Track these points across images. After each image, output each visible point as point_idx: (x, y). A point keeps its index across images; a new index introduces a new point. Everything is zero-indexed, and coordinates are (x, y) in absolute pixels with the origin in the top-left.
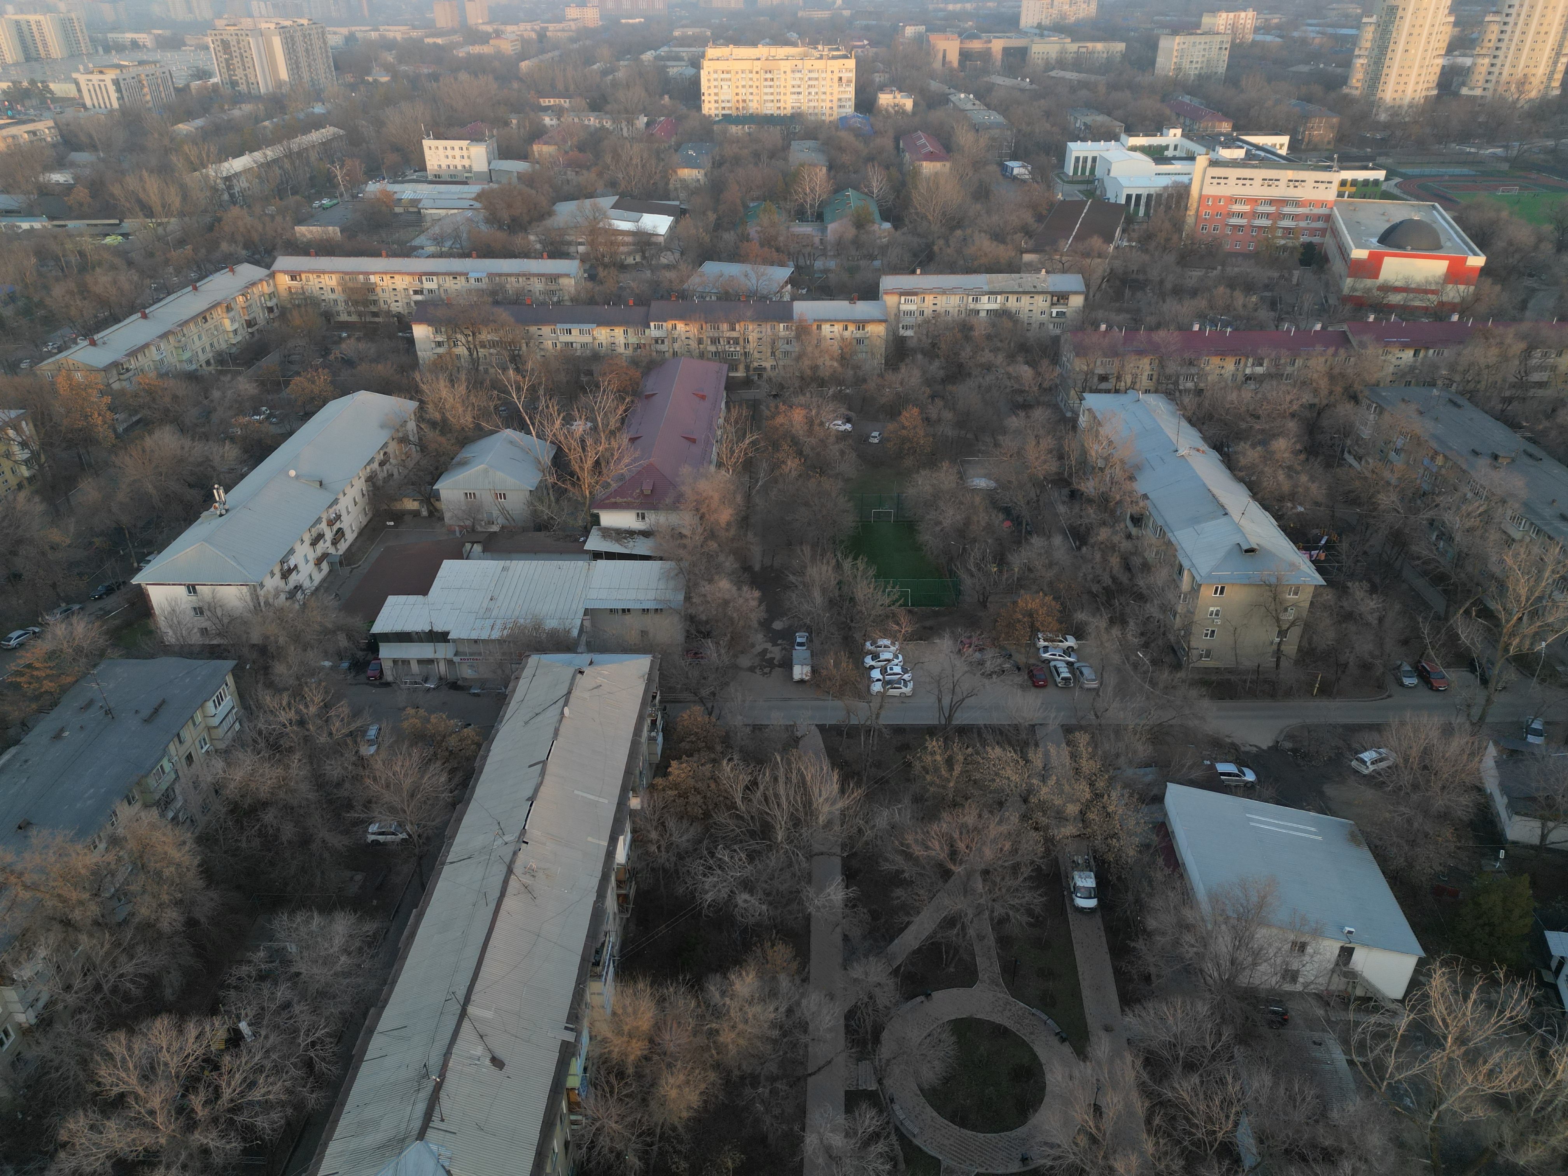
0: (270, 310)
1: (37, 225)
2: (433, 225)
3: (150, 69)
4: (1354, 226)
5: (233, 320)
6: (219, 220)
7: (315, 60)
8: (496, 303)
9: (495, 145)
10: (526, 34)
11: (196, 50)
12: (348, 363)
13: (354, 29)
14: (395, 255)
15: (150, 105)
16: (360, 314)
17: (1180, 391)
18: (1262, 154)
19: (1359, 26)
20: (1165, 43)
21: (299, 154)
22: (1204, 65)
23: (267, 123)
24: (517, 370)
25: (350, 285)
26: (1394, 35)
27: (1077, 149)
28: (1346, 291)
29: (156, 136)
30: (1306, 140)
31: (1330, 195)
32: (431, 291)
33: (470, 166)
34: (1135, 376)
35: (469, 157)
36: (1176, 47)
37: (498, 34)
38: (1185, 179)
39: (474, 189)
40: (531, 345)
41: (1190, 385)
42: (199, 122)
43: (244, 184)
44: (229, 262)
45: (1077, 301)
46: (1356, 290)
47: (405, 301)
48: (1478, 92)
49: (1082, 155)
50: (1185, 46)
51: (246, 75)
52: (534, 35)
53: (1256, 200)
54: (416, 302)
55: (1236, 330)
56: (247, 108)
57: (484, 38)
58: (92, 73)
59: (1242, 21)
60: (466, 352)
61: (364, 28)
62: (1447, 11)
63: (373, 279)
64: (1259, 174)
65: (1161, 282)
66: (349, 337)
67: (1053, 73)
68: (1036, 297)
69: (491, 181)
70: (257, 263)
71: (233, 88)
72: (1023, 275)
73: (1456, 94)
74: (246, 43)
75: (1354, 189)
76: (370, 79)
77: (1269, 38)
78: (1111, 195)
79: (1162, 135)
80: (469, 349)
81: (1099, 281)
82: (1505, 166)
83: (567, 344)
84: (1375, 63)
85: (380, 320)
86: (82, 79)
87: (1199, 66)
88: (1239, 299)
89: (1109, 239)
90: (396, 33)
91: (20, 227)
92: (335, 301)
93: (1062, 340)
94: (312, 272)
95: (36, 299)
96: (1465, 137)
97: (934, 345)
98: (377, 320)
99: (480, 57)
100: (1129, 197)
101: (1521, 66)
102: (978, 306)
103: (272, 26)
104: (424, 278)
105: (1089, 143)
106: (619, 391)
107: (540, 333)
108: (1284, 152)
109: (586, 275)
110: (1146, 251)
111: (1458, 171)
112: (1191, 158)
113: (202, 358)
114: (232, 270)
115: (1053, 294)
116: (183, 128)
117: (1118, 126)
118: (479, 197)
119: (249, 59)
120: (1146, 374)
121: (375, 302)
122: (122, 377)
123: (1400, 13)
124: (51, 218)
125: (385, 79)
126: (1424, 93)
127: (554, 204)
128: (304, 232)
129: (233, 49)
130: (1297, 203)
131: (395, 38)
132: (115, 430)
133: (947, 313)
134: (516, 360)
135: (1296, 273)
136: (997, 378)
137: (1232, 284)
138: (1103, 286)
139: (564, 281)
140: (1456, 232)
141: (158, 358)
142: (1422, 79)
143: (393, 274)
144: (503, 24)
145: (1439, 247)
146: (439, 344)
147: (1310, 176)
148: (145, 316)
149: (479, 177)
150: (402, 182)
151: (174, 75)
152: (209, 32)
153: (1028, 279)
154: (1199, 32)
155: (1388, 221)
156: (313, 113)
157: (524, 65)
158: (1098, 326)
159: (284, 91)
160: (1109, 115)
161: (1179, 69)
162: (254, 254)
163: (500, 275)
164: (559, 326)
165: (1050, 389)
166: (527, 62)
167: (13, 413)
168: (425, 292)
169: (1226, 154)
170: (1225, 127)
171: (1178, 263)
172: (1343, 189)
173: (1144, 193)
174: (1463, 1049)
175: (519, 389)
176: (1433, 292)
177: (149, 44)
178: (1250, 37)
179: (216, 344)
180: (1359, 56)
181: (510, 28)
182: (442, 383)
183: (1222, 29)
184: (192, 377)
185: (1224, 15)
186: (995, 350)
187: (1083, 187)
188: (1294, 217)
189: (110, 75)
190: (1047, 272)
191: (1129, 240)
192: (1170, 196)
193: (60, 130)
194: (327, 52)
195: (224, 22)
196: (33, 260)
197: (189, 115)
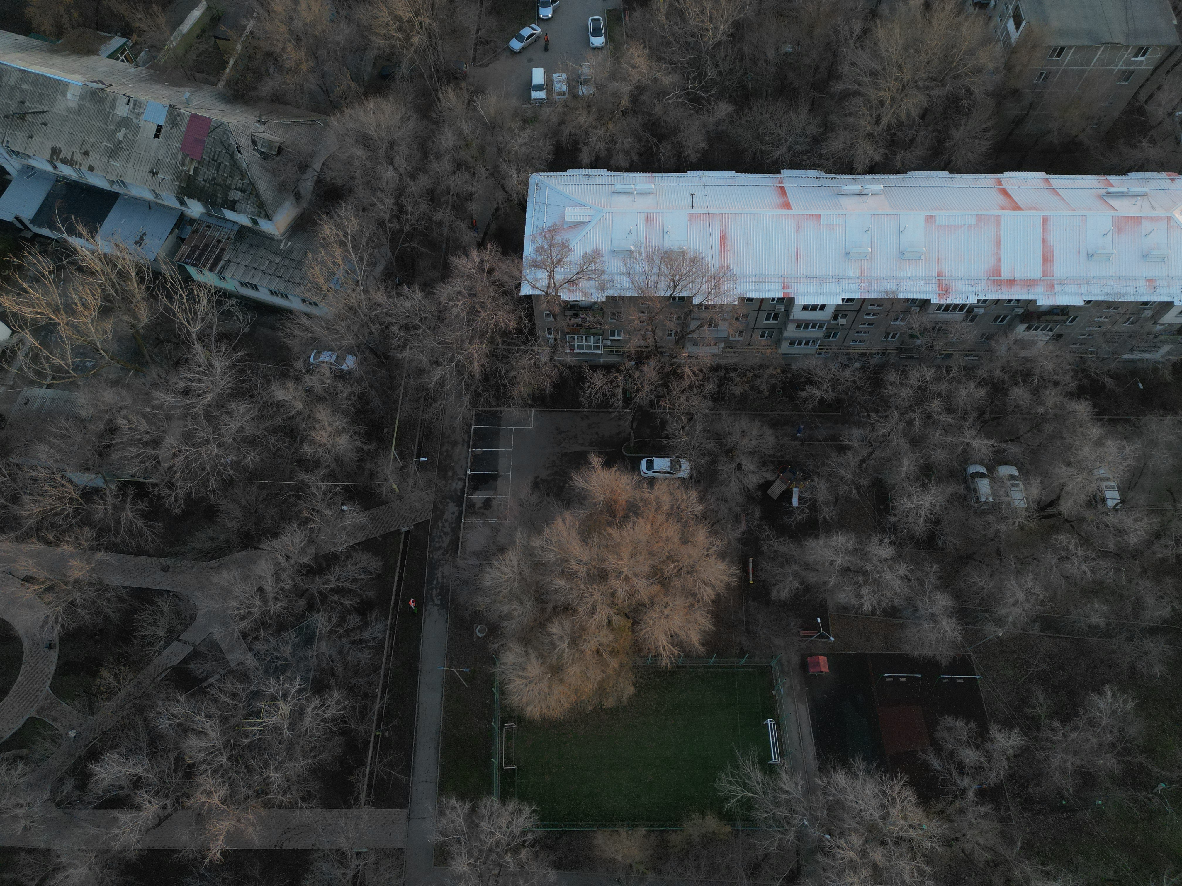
174: (62, 312)
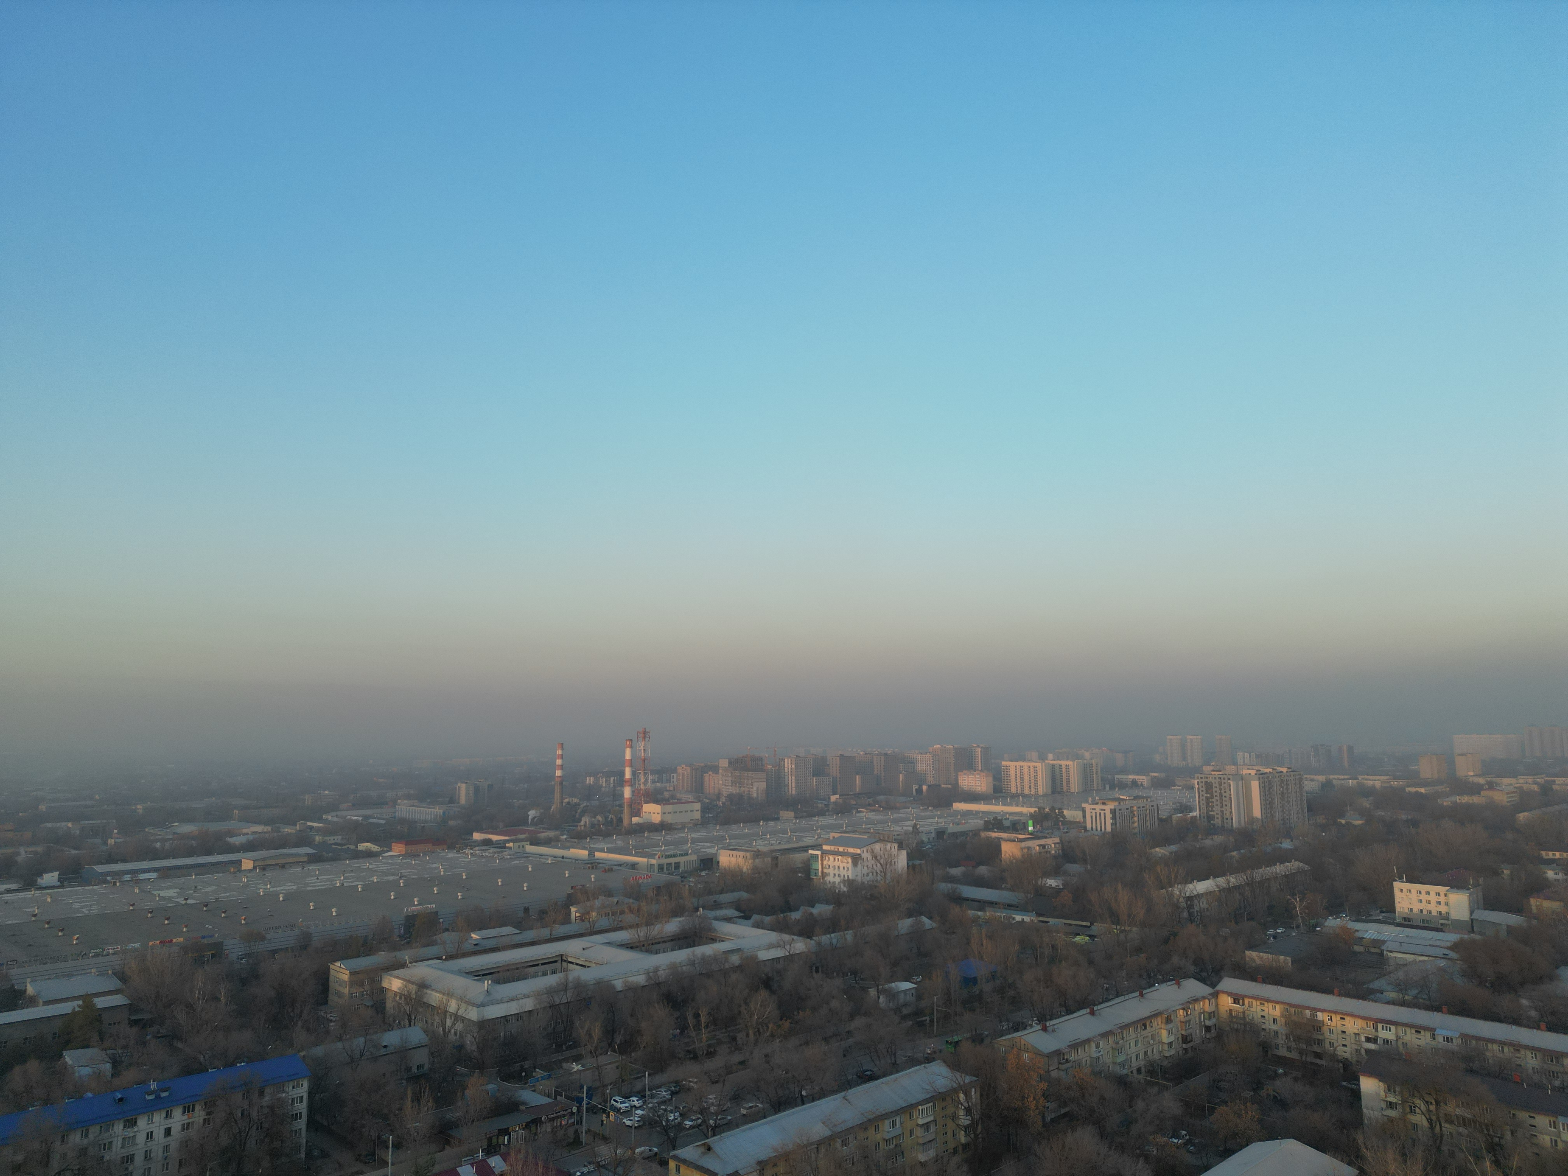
0: (1208, 1029)
1: (1027, 919)
2: (1396, 970)
3: (1141, 803)
5: (1170, 1032)
6: (1175, 935)
7: (1289, 802)
8: (1471, 1071)
9: (1480, 894)
10: (1525, 787)
11: (1183, 789)
12: (1281, 1103)
13: (1331, 777)
14: (1348, 995)
15: (1136, 831)
16: (1301, 1052)
21: (1261, 883)
23: (1234, 853)
24: (1496, 1163)
25: (1295, 1018)
29: (1135, 856)
32: (1387, 1042)
33: (1447, 913)
35: (1447, 904)
37: (1491, 786)
39: (1452, 937)
40: (1519, 1135)
42: (1174, 848)
43: (1204, 905)
44: (1176, 976)
47: (1355, 1047)
51: (1222, 812)
52: (1536, 788)
54: (1368, 1051)
56: (1218, 839)
57: (1475, 789)
58: (1097, 804)
60: (1425, 1123)
61: (1342, 777)
63: (1320, 1016)
66: (1285, 1074)
69: (1473, 932)
70: (1202, 980)
71: (1209, 821)
74: (1226, 786)
76: (1343, 822)
80: (1430, 1121)
85: (1323, 1062)
86: (1088, 807)
90: (1376, 782)
91: (1014, 919)
92: (1276, 1033)
94: (1255, 998)
95: (1010, 981)
98: (1318, 1061)
99: (1470, 807)
103: (1253, 772)
104: (1380, 1026)
107: (1533, 1122)
113: (1135, 1064)
114: (1178, 984)
116: (1159, 851)
118: (1455, 947)
119: (1228, 799)
121: (1320, 1042)
122: (1061, 1066)
124: (1039, 914)
125: (1359, 822)
127: (1557, 967)
129: (1214, 790)
131: (1374, 786)
132: (1043, 1118)
134: (1496, 1149)
141: (1095, 1055)
143: (1343, 1015)
144: (1498, 776)
146: (1391, 1105)
148: (1092, 1013)
149: (1457, 926)
150: (1366, 921)
151: (1160, 808)
152: (1196, 775)
156: (1280, 848)
157: (1522, 816)
159: (1255, 827)
162: (1202, 971)
163: (1478, 1039)
164: (1561, 1119)
166: (1526, 813)
167: (968, 1079)
168: (1380, 1041)
177: (1145, 784)
179: (1150, 1053)
181: (1506, 781)
182: (1391, 1155)
184: (1122, 1082)
189: (1111, 806)
193: (1063, 846)
194: (1301, 795)
195: (1210, 768)
196: (1017, 947)
197: (1166, 841)
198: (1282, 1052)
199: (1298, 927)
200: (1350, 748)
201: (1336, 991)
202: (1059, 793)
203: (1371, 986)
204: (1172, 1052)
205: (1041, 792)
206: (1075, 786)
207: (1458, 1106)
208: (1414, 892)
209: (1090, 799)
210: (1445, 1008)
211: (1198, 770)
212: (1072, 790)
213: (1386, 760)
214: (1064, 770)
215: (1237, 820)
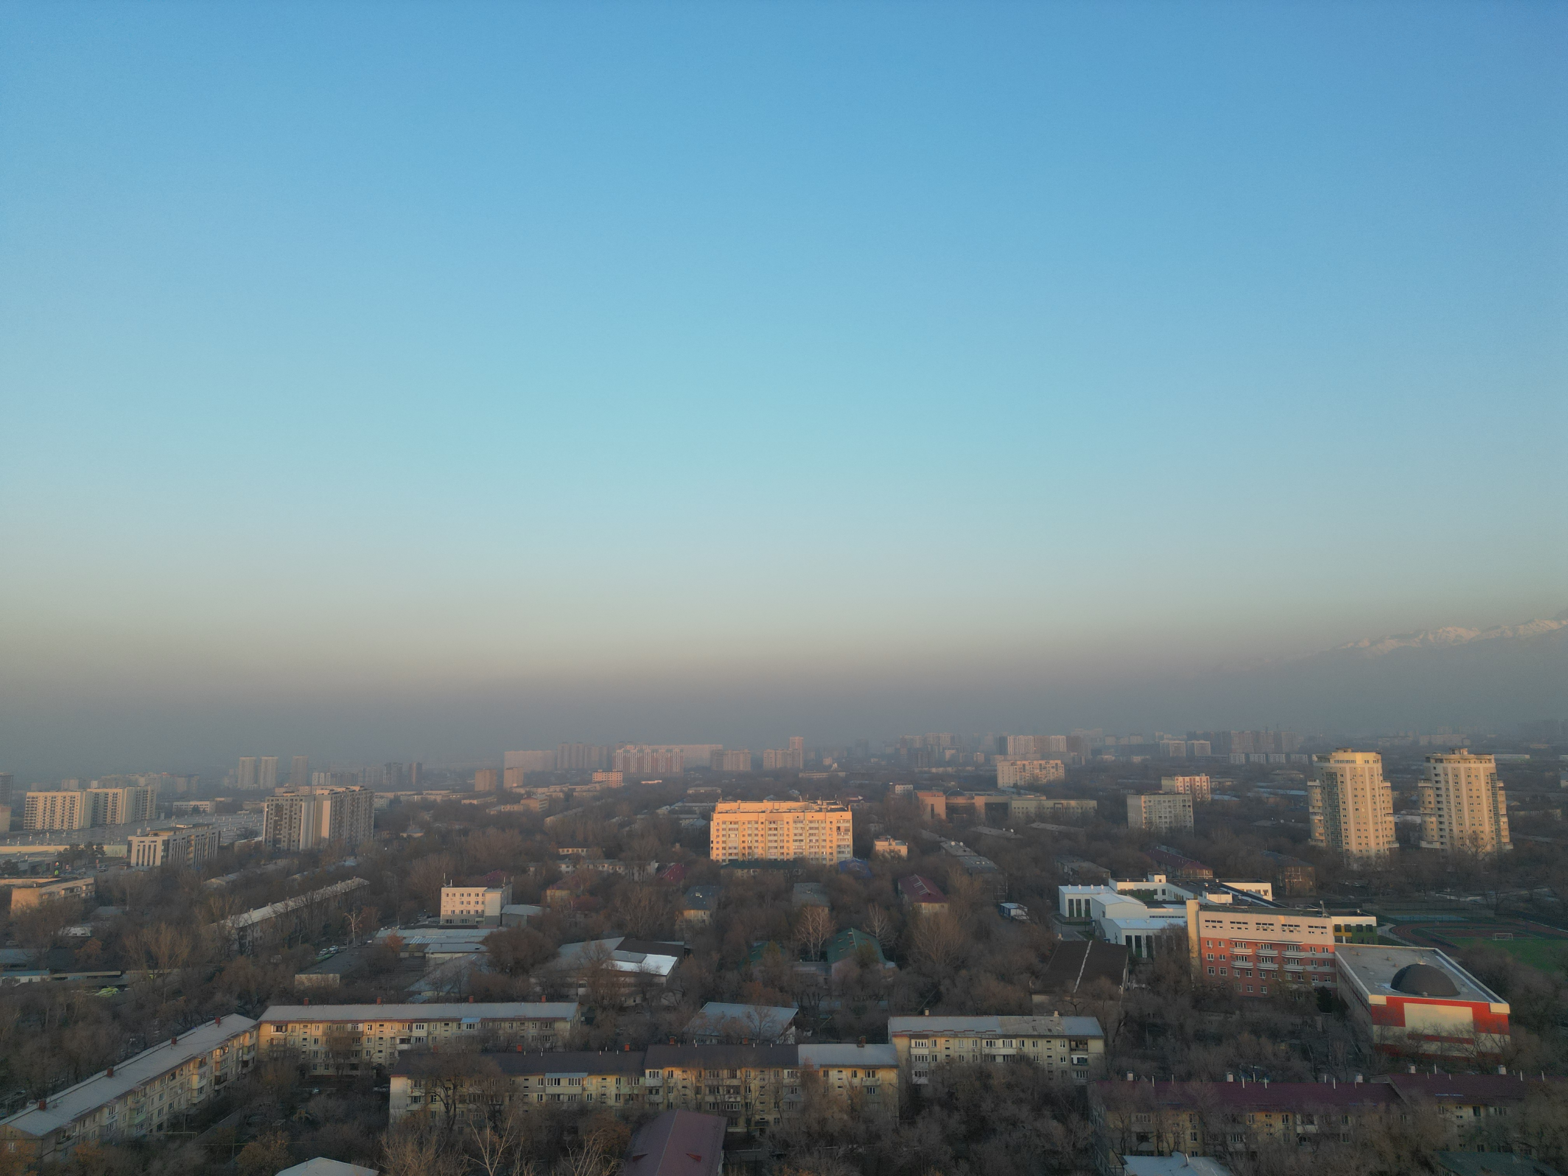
0: (245, 1064)
1: (36, 979)
2: (435, 970)
3: (200, 831)
4: (1363, 971)
5: (202, 1076)
6: (221, 970)
7: (357, 820)
8: (485, 1051)
9: (511, 891)
10: (554, 794)
11: (250, 813)
12: (312, 1123)
13: (399, 793)
14: (390, 1002)
15: (191, 862)
16: (338, 1067)
17: (1231, 1154)
18: (1250, 899)
19: (1306, 788)
20: (1131, 801)
21: (320, 903)
22: (1173, 820)
23: (297, 876)
24: (495, 1128)
25: (336, 1034)
26: (1341, 796)
27: (1070, 893)
28: (1376, 1040)
29: (187, 890)
30: (1288, 886)
31: (1329, 939)
32: (419, 1039)
33: (483, 911)
34: (1177, 1135)
35: (483, 903)
36: (1143, 805)
37: (529, 795)
38: (1180, 922)
39: (484, 932)
40: (515, 1098)
41: (1240, 1146)
42: (232, 877)
43: (257, 934)
44: (217, 1014)
45: (1096, 1047)
46: (1387, 1039)
47: (389, 1051)
48: (1437, 846)
49: (1075, 898)
50: (1151, 804)
51: (290, 834)
52: (561, 795)
53: (1256, 944)
54: (401, 1052)
55: (1273, 1081)
56: (282, 863)
57: (516, 799)
58: (147, 835)
59: (1199, 784)
60: (443, 1108)
61: (409, 793)
62: (1381, 778)
63: (361, 1027)
64: (1253, 918)
65: (1181, 1026)
66: (320, 1093)
67: (1034, 825)
68: (1053, 1041)
69: (501, 925)
70: (245, 1013)
71: (274, 845)
72: (1036, 1017)
73: (1418, 848)
74: (298, 807)
75: (1349, 934)
76: (405, 835)
77: (1226, 798)
78: (1110, 936)
79: (1147, 881)
80: (447, 1105)
81: (1116, 1025)
82: (1491, 914)
83: (553, 1096)
84: (1331, 819)
85: (358, 1072)
86: (135, 840)
87: (1168, 820)
88: (1268, 1047)
89: (1118, 980)
90: (437, 796)
91: (18, 981)
92: (316, 1053)
93: (1089, 1092)
94: (299, 1022)
96: (1440, 886)
97: (951, 1095)
98: (354, 1073)
99: (510, 814)
100: (1129, 938)
101: (1467, 823)
102: (994, 1051)
103: (326, 792)
104: (414, 1025)
105: (1080, 887)
106: (604, 1152)
107: (527, 1084)
108: (1269, 897)
109: (583, 1019)
110: (1158, 994)
111: (1446, 917)
112: (1181, 902)
113: (156, 1120)
114: (219, 1022)
115: (1070, 1038)
116: (215, 882)
117: (1104, 872)
118: (485, 941)
119: (297, 821)
120: (1188, 1132)
121: (357, 1053)
122: (59, 1147)
123: (1339, 779)
124: (54, 971)
125: (419, 835)
126: (1387, 846)
127: (560, 946)
128: (303, 979)
129: (285, 812)
130: (1298, 947)
131: (435, 800)
133: (961, 1058)
134: (496, 1116)
135: (1319, 1020)
136: (1025, 1136)
137: (1256, 1030)
138: (1122, 1029)
139: (559, 1026)
140: (1468, 978)
141: (107, 1123)
142: (1380, 833)
143: (382, 1022)
144: (535, 787)
145: (1455, 993)
146: (415, 1100)
147: (1304, 921)
148: (111, 1074)
149: (490, 921)
150: (414, 928)
151: (222, 834)
152: (267, 798)
153: (1042, 1022)
154: (1161, 792)
155: (1394, 966)
156: (343, 866)
157: (548, 820)
158: (1126, 1075)
159: (321, 847)
160: (1094, 861)
161: (1150, 823)
162: (246, 1003)
163: (494, 1020)
164: (548, 1076)
165: (1086, 1150)
166: (552, 818)
168: (413, 1040)
169: (1214, 898)
170: (1207, 874)
171: (1194, 1007)
172: (1338, 934)
173: (1143, 934)
175: (493, 1152)
176: (1468, 1041)
177: (209, 810)
178: (1209, 797)
179: (175, 1105)
180: (1315, 814)
181: (540, 790)
182: (409, 1147)
183: (1181, 789)
184: (137, 1145)
185: (1181, 779)
186: (1019, 1102)
187: (1081, 928)
188: (1300, 961)
189: (165, 836)
190: (1060, 1014)
191: (1138, 982)
192: (1169, 938)
193: (97, 887)
194: (370, 813)
195: (283, 790)
196: (17, 1015)
197: (225, 870)
198: (320, 1071)
199: (351, 942)
200: (419, 766)
201: (379, 1000)
202: (100, 826)
203: (412, 989)
204: (203, 1097)
205: (76, 826)
206: (122, 817)
207: (471, 1085)
208: (458, 895)
209: (139, 831)
210: (471, 998)
211: (270, 793)
212: (118, 822)
213: (448, 775)
214: (110, 799)
215: (304, 841)
